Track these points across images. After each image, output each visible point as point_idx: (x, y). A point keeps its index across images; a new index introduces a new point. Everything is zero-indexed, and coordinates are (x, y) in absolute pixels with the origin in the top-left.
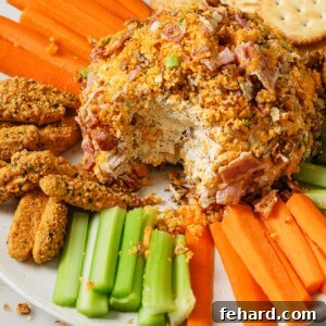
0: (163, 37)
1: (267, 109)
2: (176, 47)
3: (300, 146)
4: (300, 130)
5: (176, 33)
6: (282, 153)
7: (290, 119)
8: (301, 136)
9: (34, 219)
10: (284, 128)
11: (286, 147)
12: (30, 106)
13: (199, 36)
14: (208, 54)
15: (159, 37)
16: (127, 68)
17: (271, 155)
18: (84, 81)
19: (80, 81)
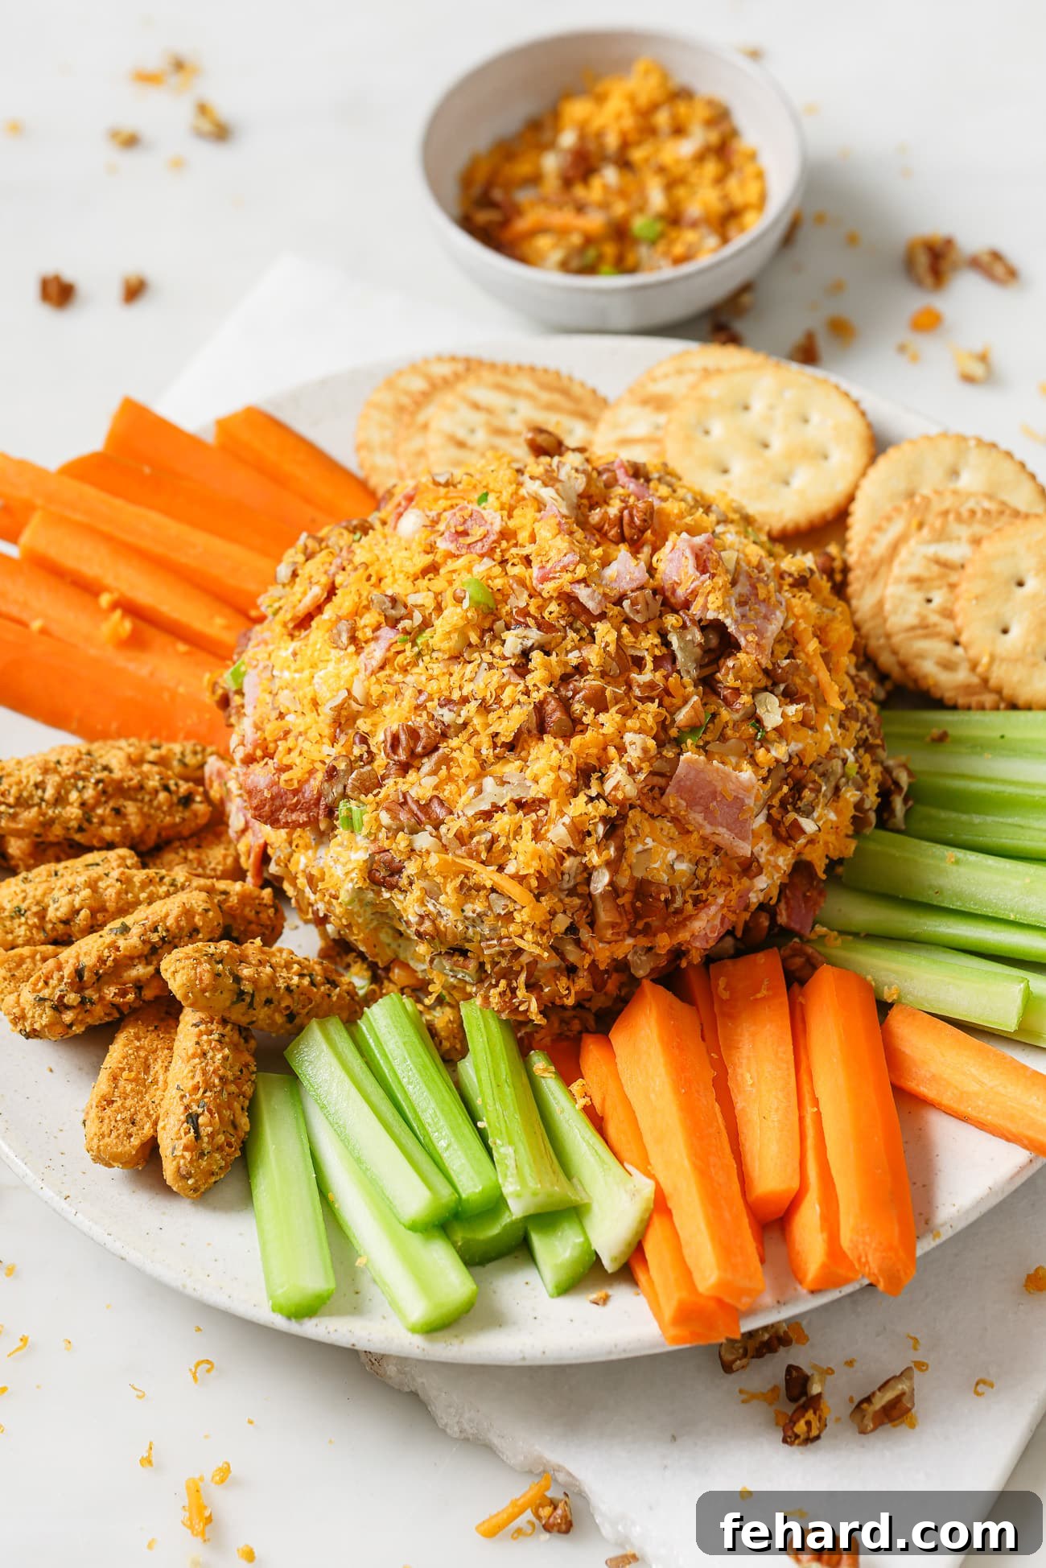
0: (443, 545)
1: (745, 699)
2: (483, 567)
3: (837, 789)
4: (834, 747)
5: (477, 532)
6: (797, 810)
7: (804, 723)
8: (837, 764)
9: (157, 1067)
10: (795, 747)
11: (807, 793)
12: (118, 812)
13: (545, 532)
14: (581, 571)
15: (431, 549)
16: (353, 639)
17: (769, 819)
18: (236, 700)
19: (225, 702)
